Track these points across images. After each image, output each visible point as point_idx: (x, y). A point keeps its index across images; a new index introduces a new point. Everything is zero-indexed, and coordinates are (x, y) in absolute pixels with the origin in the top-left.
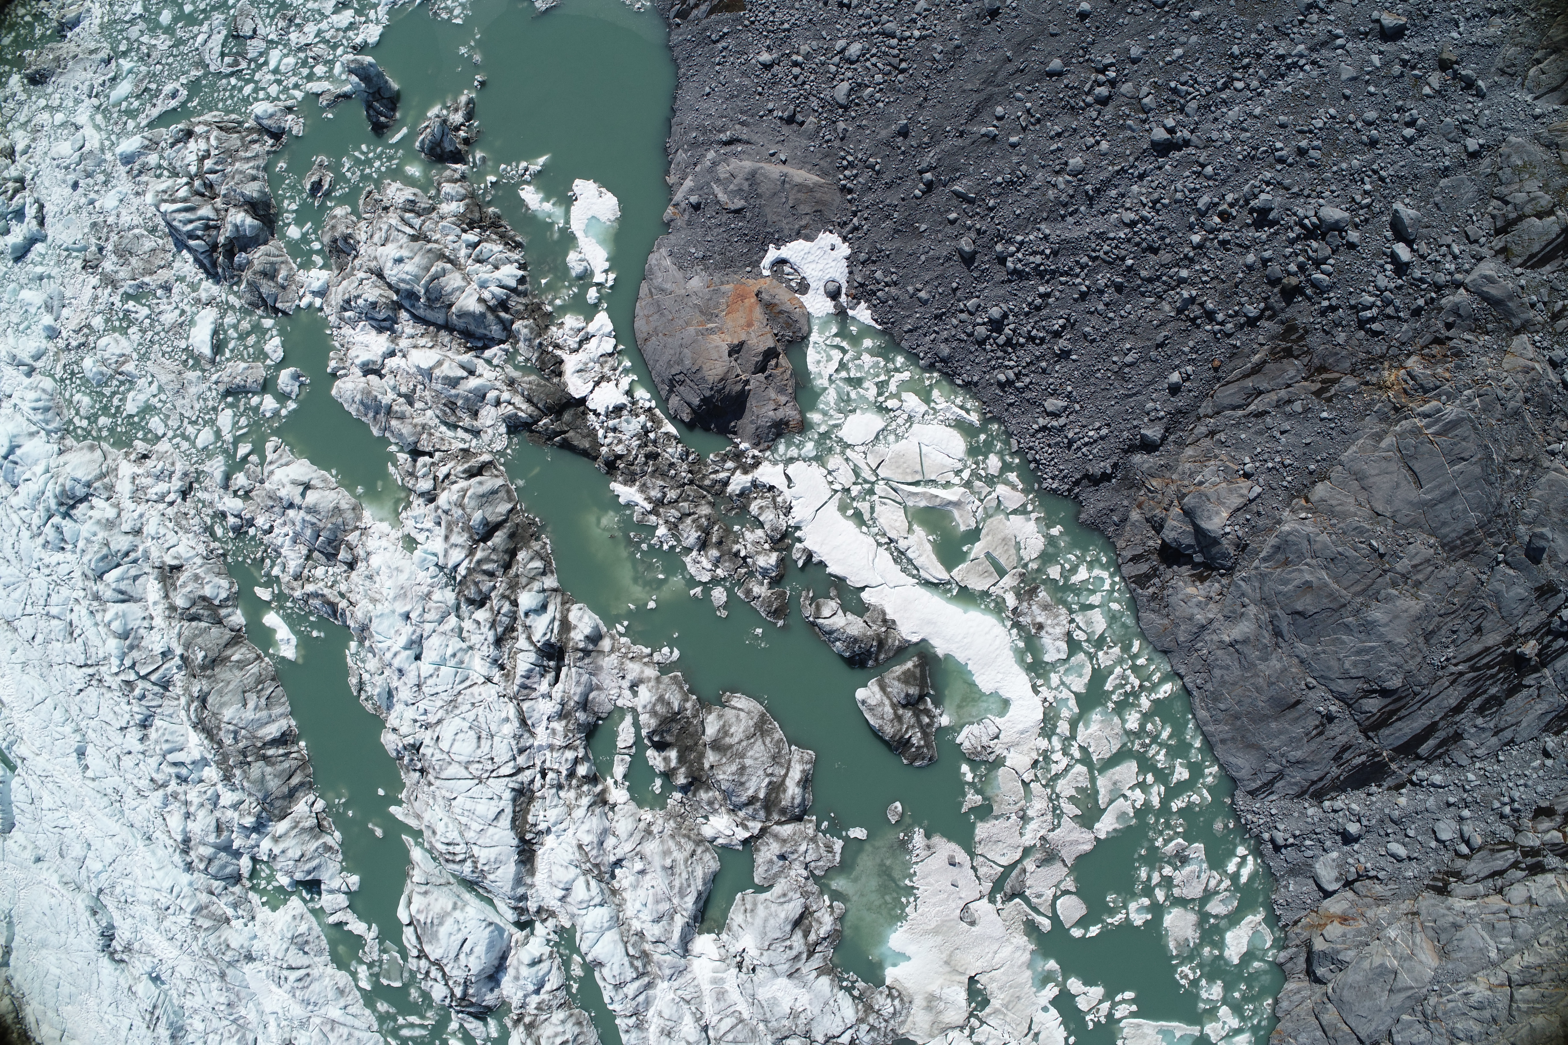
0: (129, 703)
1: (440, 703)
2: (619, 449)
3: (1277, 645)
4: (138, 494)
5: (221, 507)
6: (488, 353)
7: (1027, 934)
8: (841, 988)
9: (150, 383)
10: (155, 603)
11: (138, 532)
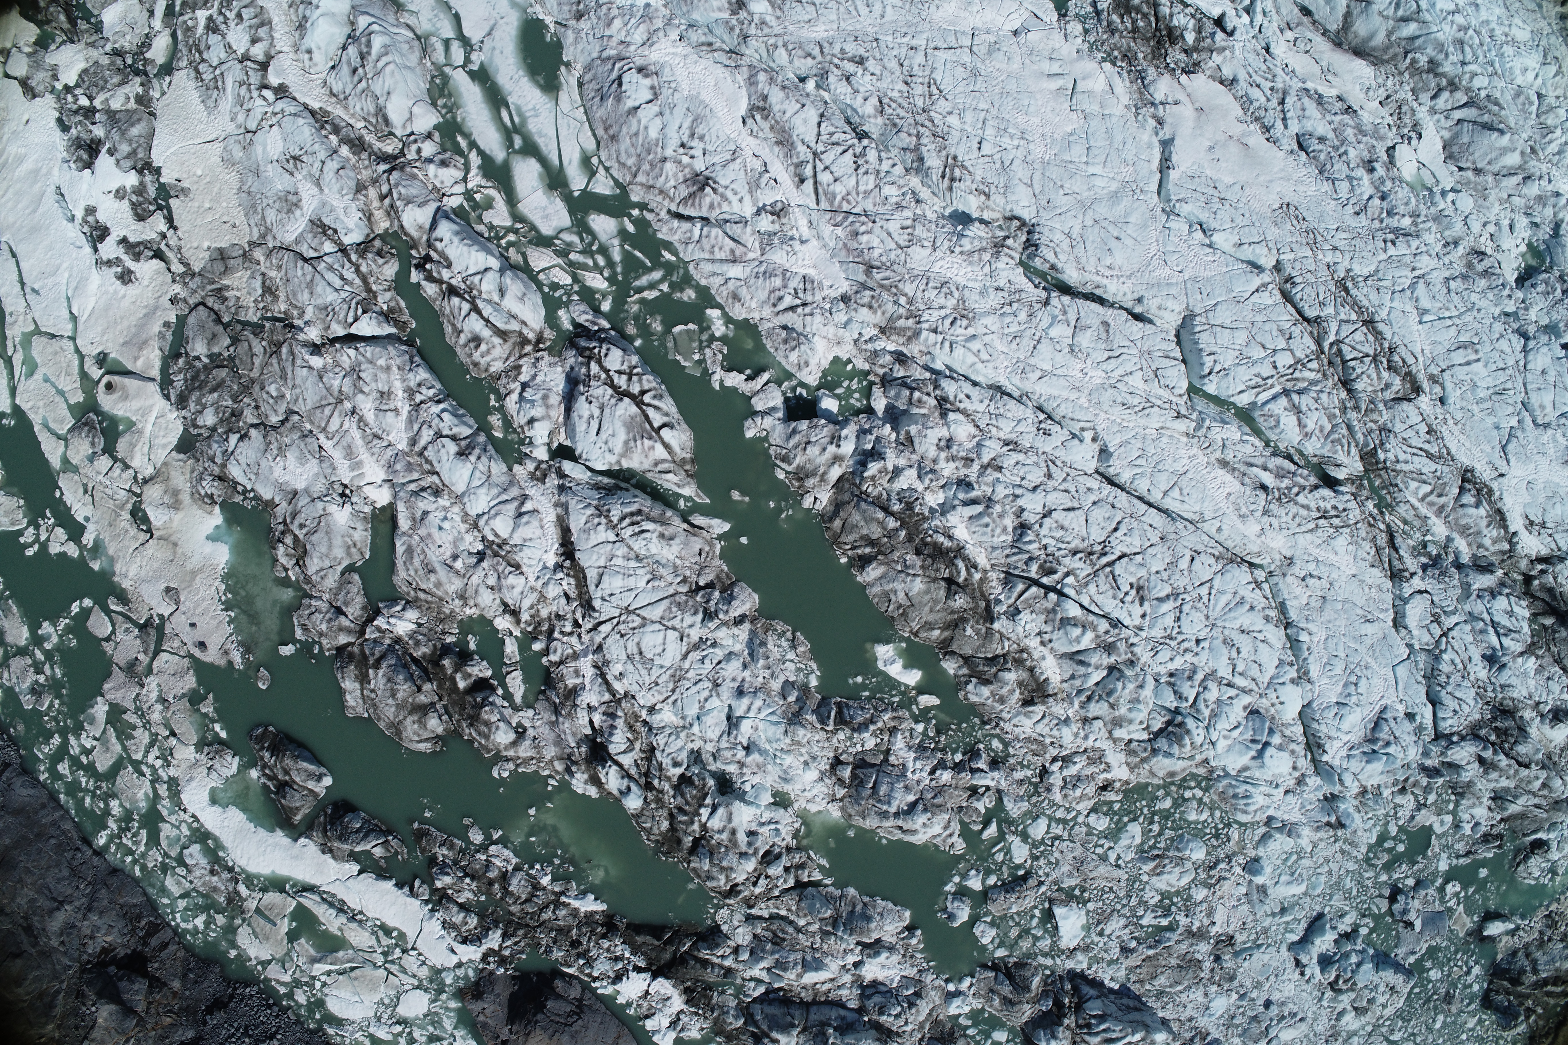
0: (1045, 547)
1: (689, 675)
2: (606, 944)
3: (25, 918)
4: (1096, 757)
5: (996, 774)
6: (762, 990)
7: (124, 590)
8: (252, 490)
9: (1119, 857)
10: (1044, 658)
11: (1085, 720)
